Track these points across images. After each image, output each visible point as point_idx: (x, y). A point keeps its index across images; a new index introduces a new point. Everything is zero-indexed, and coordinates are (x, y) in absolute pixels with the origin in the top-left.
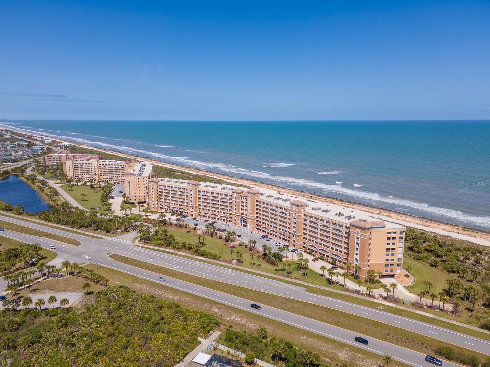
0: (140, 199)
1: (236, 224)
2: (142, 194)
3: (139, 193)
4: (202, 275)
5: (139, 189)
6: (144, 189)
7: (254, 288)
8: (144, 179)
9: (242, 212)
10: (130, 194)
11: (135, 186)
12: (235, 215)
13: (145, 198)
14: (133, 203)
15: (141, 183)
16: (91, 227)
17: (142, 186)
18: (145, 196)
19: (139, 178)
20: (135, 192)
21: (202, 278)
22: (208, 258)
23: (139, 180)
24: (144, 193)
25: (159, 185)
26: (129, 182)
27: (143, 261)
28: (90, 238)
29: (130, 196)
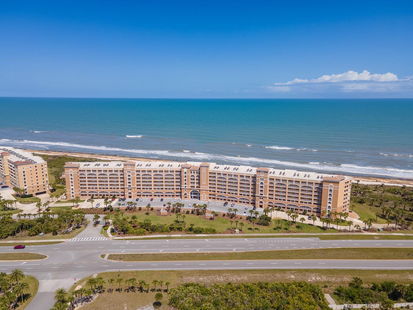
0: (38, 190)
1: (186, 197)
2: (41, 183)
3: (38, 183)
4: (232, 250)
5: (37, 178)
6: (43, 177)
7: (287, 248)
8: (42, 166)
9: (192, 185)
10: (25, 186)
11: (31, 176)
12: (185, 189)
13: (44, 187)
14: (31, 196)
15: (39, 171)
16: (19, 233)
17: (40, 175)
18: (44, 186)
19: (36, 165)
20: (32, 182)
21: (236, 252)
22: (208, 233)
23: (36, 168)
24: (44, 182)
25: (80, 171)
26: (24, 172)
27: (155, 253)
28: (45, 246)
29: (25, 188)
